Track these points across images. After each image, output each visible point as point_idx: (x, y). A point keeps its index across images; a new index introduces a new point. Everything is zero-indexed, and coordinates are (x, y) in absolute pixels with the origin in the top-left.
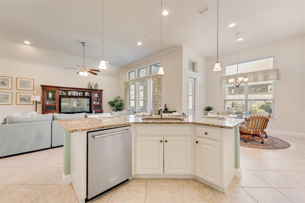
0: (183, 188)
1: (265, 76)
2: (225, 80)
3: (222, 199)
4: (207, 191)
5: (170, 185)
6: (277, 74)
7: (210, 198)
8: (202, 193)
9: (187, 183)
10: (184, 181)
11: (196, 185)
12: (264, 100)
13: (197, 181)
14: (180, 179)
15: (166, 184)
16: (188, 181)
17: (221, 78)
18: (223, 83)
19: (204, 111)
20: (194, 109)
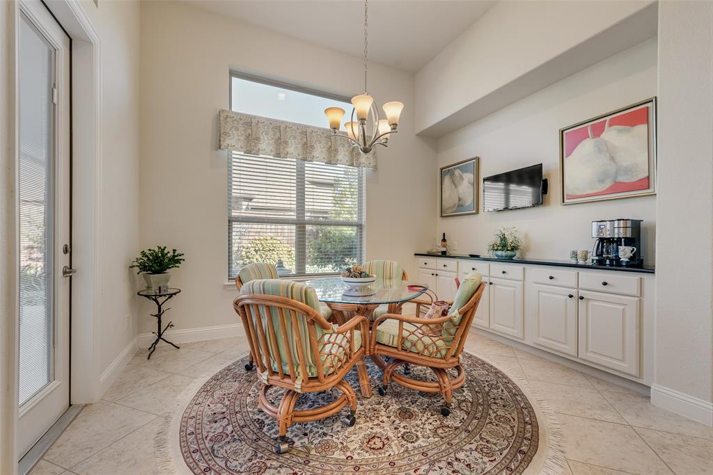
2: (237, 129)
6: (375, 153)
17: (222, 118)
18: (228, 142)
19: (130, 273)
20: (69, 271)
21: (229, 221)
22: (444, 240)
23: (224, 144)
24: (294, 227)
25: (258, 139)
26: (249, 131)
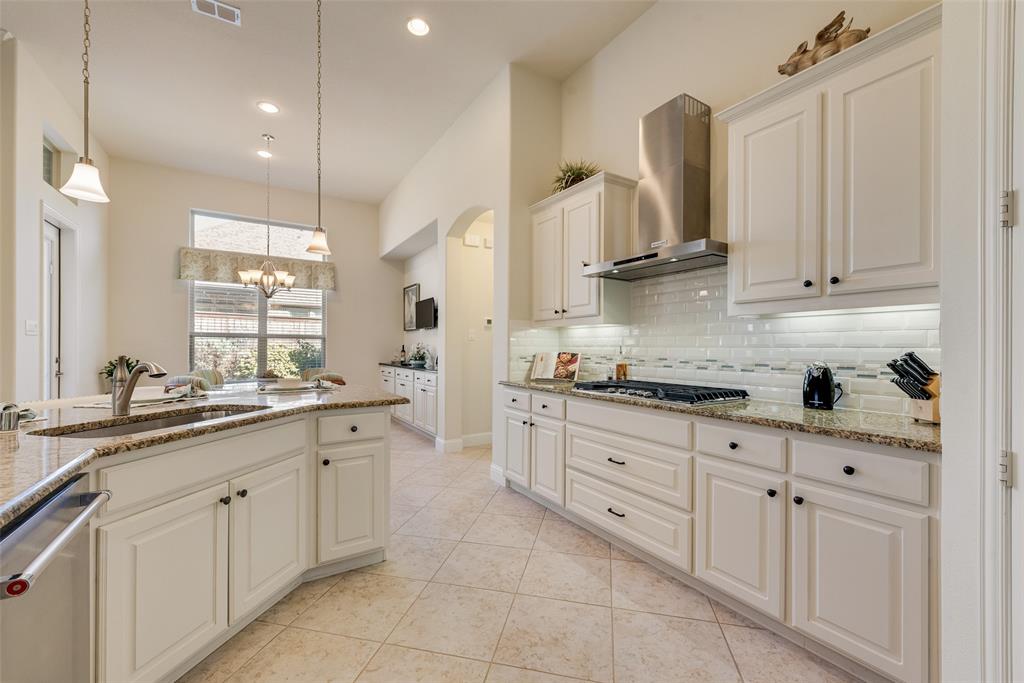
0: (308, 619)
1: (311, 275)
2: (196, 262)
3: (392, 571)
4: (357, 581)
5: (263, 644)
6: (334, 277)
7: (378, 585)
8: (354, 591)
9: (298, 603)
10: (284, 607)
11: (325, 590)
12: (298, 337)
13: (314, 582)
14: (269, 610)
15: (250, 653)
16: (296, 599)
17: (182, 254)
18: (187, 273)
19: (100, 378)
20: (59, 373)
21: (191, 337)
22: (403, 351)
23: (183, 276)
24: (256, 340)
25: (216, 269)
26: (208, 263)
